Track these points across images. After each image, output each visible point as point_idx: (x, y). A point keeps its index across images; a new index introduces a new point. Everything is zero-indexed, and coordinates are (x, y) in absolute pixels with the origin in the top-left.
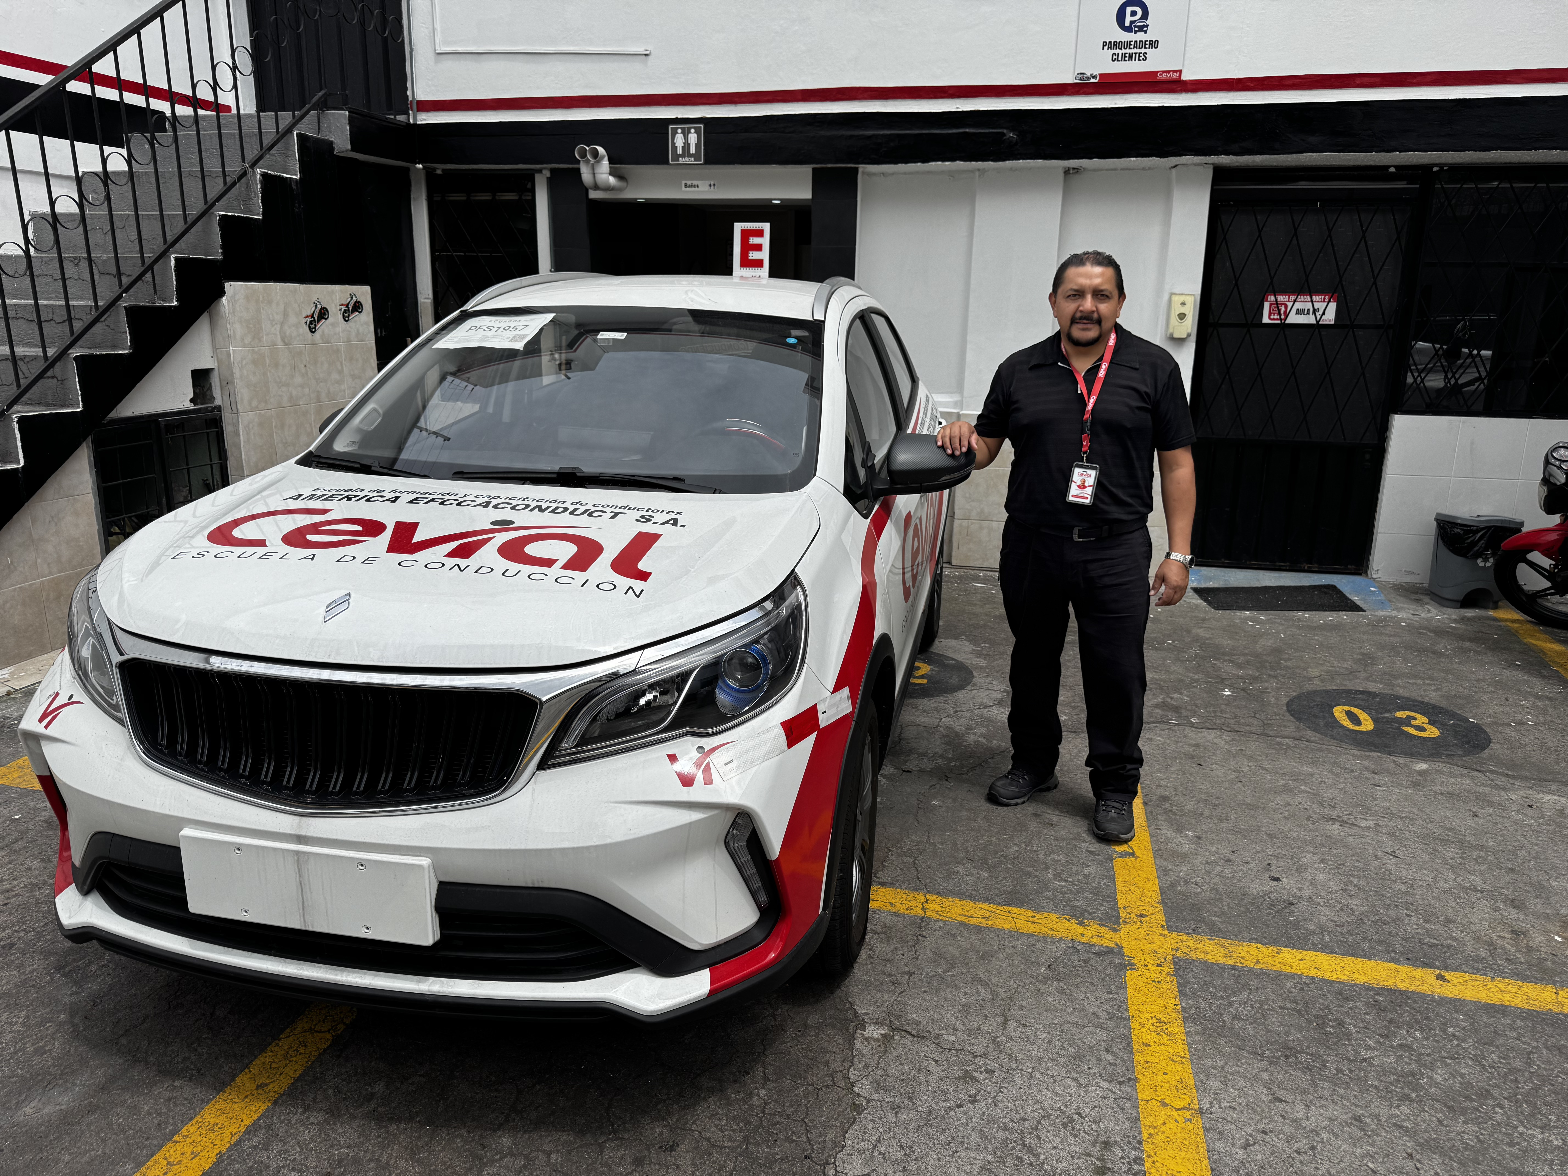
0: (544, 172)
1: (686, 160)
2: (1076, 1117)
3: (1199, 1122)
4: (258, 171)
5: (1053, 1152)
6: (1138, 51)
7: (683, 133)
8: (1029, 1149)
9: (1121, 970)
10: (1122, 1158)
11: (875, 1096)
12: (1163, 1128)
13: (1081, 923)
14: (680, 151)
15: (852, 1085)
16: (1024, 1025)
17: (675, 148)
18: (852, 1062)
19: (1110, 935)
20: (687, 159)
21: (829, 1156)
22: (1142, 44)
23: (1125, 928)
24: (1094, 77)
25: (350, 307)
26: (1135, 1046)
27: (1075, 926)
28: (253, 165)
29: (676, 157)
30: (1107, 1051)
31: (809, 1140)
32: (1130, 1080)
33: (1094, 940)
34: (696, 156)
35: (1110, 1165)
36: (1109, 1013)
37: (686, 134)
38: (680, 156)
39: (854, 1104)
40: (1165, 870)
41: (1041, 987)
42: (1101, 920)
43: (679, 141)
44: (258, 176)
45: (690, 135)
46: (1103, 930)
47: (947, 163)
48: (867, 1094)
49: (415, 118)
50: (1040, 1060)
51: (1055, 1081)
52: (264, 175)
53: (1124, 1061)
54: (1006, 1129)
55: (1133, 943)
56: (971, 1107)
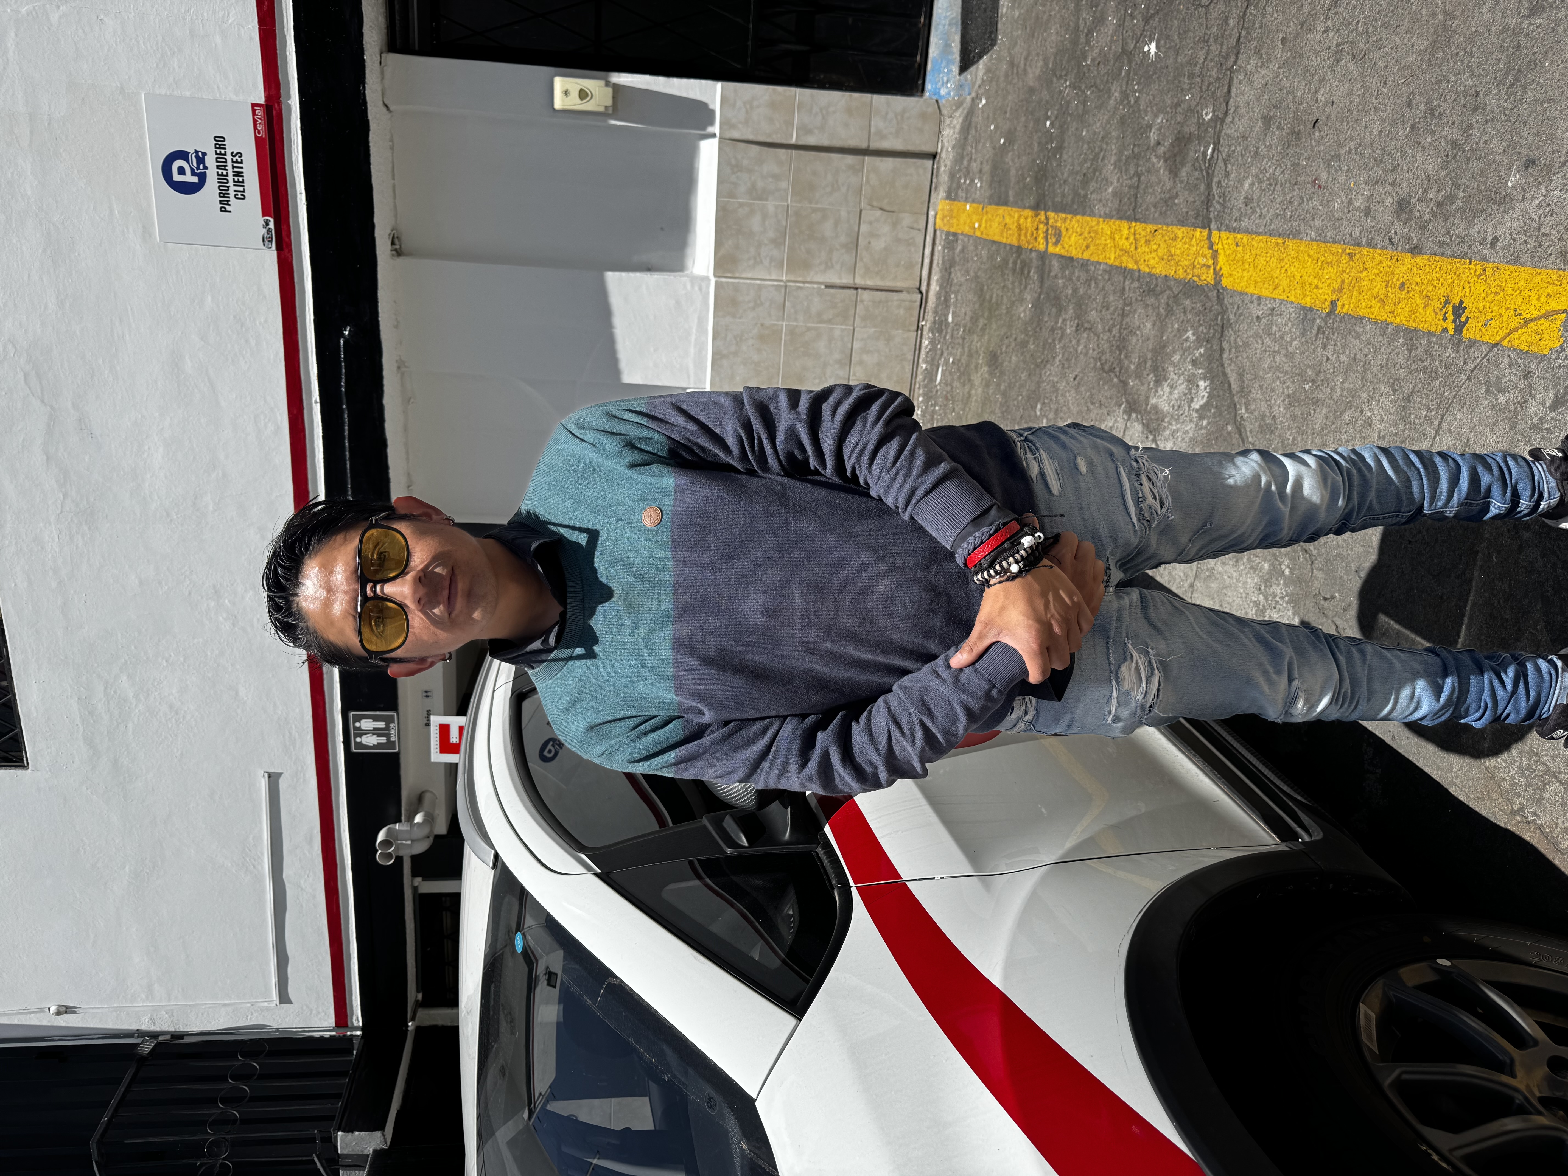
0: (415, 884)
6: (229, 164)
7: (360, 735)
14: (383, 740)
17: (379, 745)
20: (392, 732)
22: (221, 158)
24: (267, 223)
29: (389, 744)
34: (389, 720)
37: (362, 733)
38: (388, 740)
43: (370, 740)
45: (363, 728)
47: (386, 416)
49: (356, 1028)
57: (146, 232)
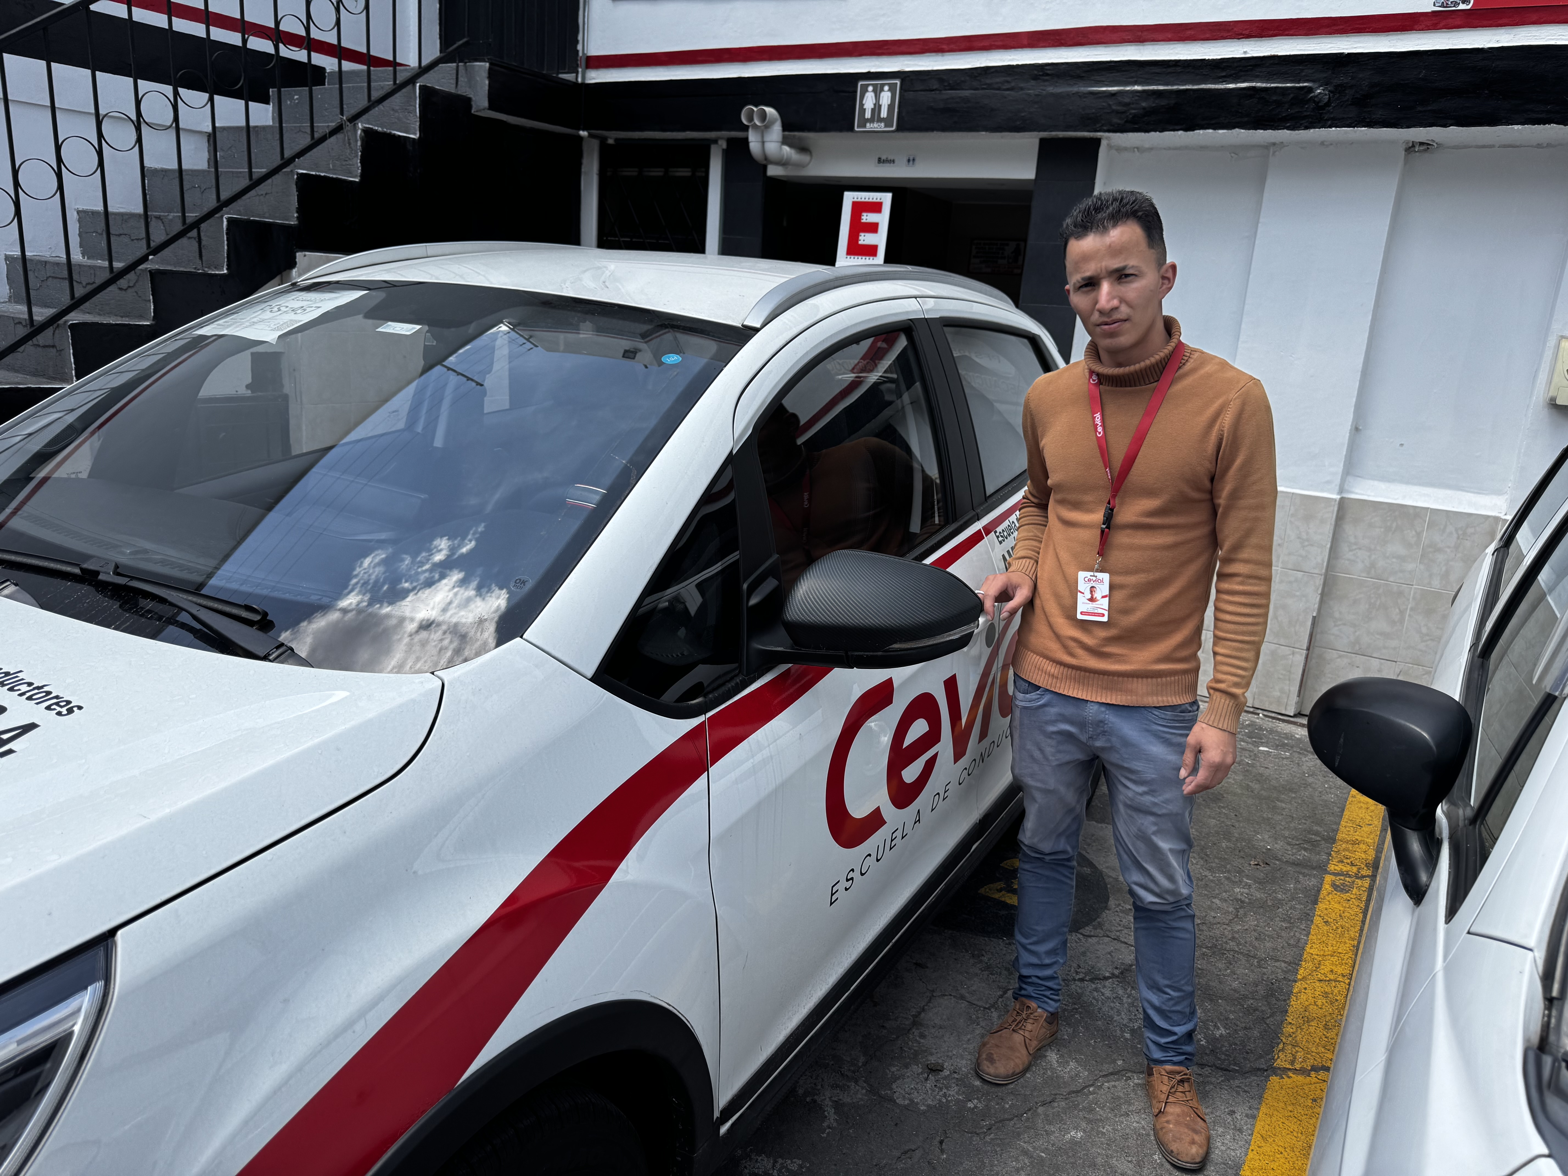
0: (720, 142)
4: (360, 125)
7: (875, 91)
14: (868, 115)
17: (863, 111)
20: (876, 125)
28: (354, 119)
29: (864, 122)
34: (888, 121)
37: (877, 92)
38: (868, 120)
43: (869, 101)
44: (359, 132)
45: (883, 94)
47: (1221, 131)
49: (584, 77)
52: (366, 131)
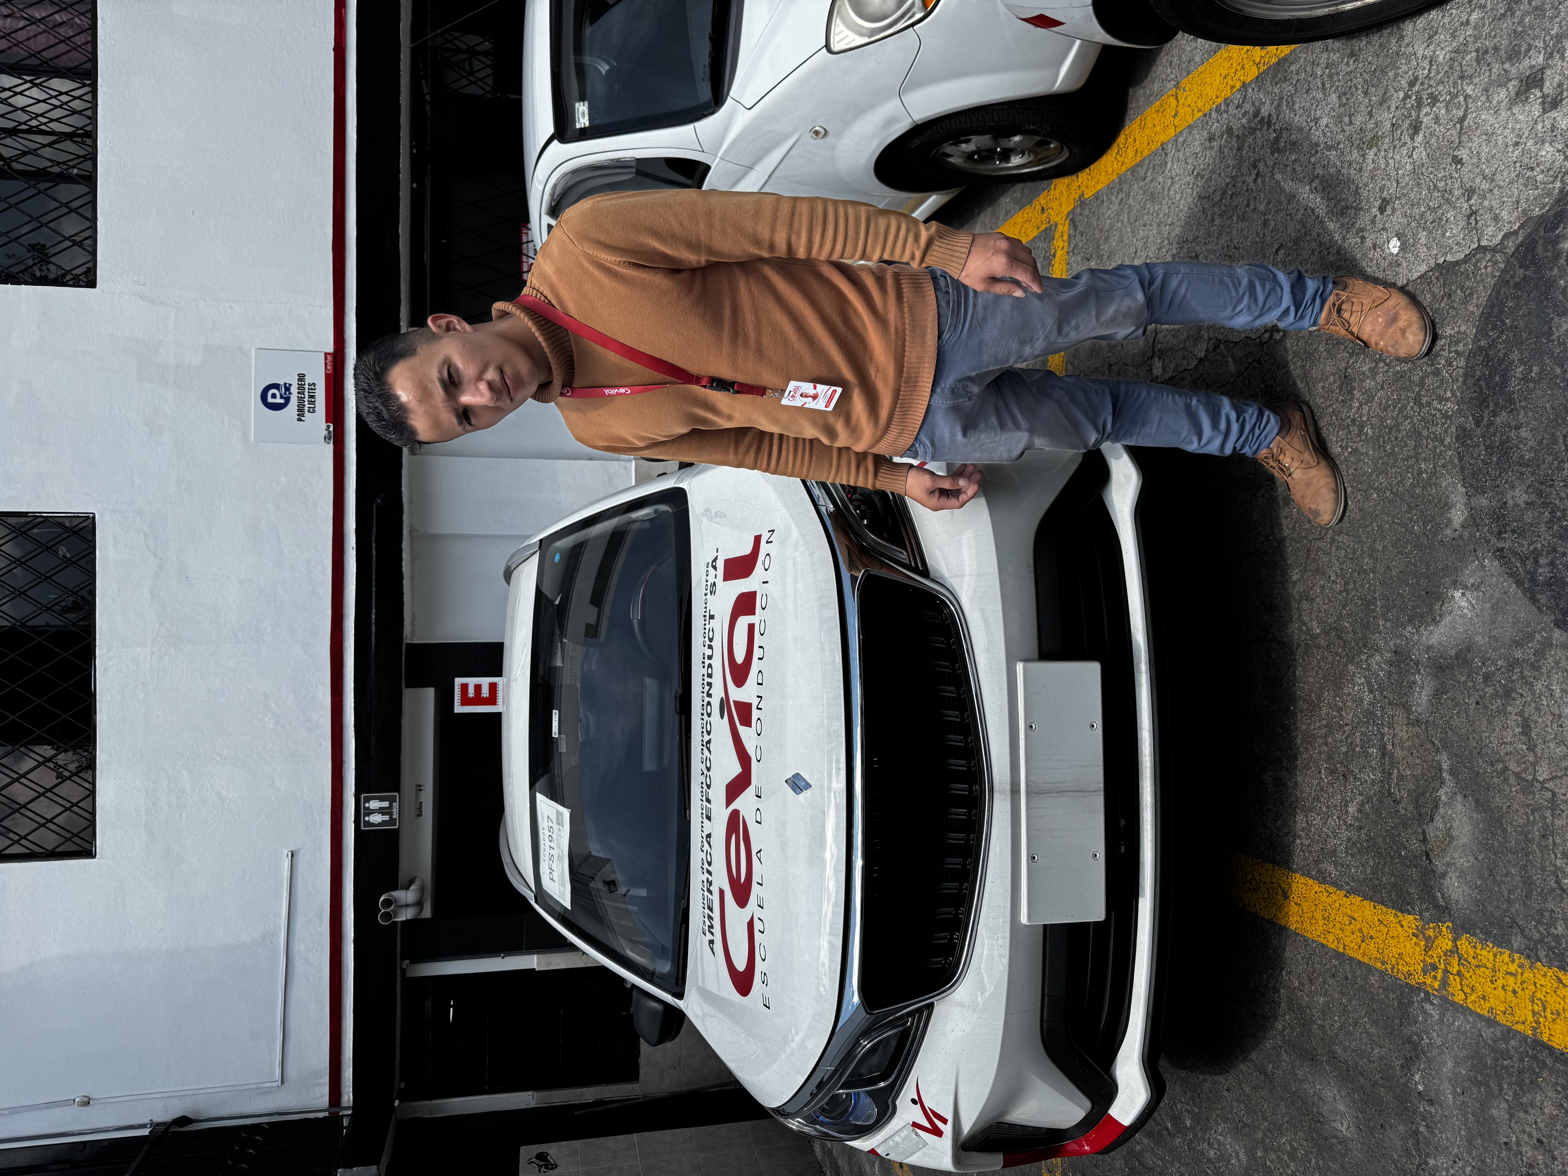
0: (404, 967)
1: (395, 810)
2: (1195, 173)
3: (1184, 83)
5: (1222, 175)
6: (307, 390)
7: (368, 815)
8: (1224, 193)
9: (1085, 204)
10: (1218, 122)
11: (1205, 337)
12: (1193, 104)
13: (1054, 256)
14: (387, 818)
15: (1200, 360)
16: (1136, 252)
17: (383, 823)
18: (1183, 371)
19: (1060, 227)
21: (1255, 345)
22: (301, 388)
23: (1054, 219)
24: (328, 427)
25: (541, 1163)
26: (1139, 159)
27: (1057, 258)
29: (392, 821)
30: (1145, 179)
31: (1247, 369)
32: (1163, 149)
33: (1065, 237)
34: (392, 800)
35: (1225, 128)
36: (1118, 193)
37: (369, 812)
38: (391, 817)
39: (1214, 350)
40: (1006, 214)
41: (1105, 257)
42: (1049, 242)
43: (376, 818)
45: (372, 808)
46: (1057, 235)
48: (1205, 343)
49: (348, 1108)
50: (1159, 225)
51: (1173, 203)
53: (1150, 162)
54: (1213, 220)
55: (1063, 206)
56: (1201, 256)
57: (245, 436)
